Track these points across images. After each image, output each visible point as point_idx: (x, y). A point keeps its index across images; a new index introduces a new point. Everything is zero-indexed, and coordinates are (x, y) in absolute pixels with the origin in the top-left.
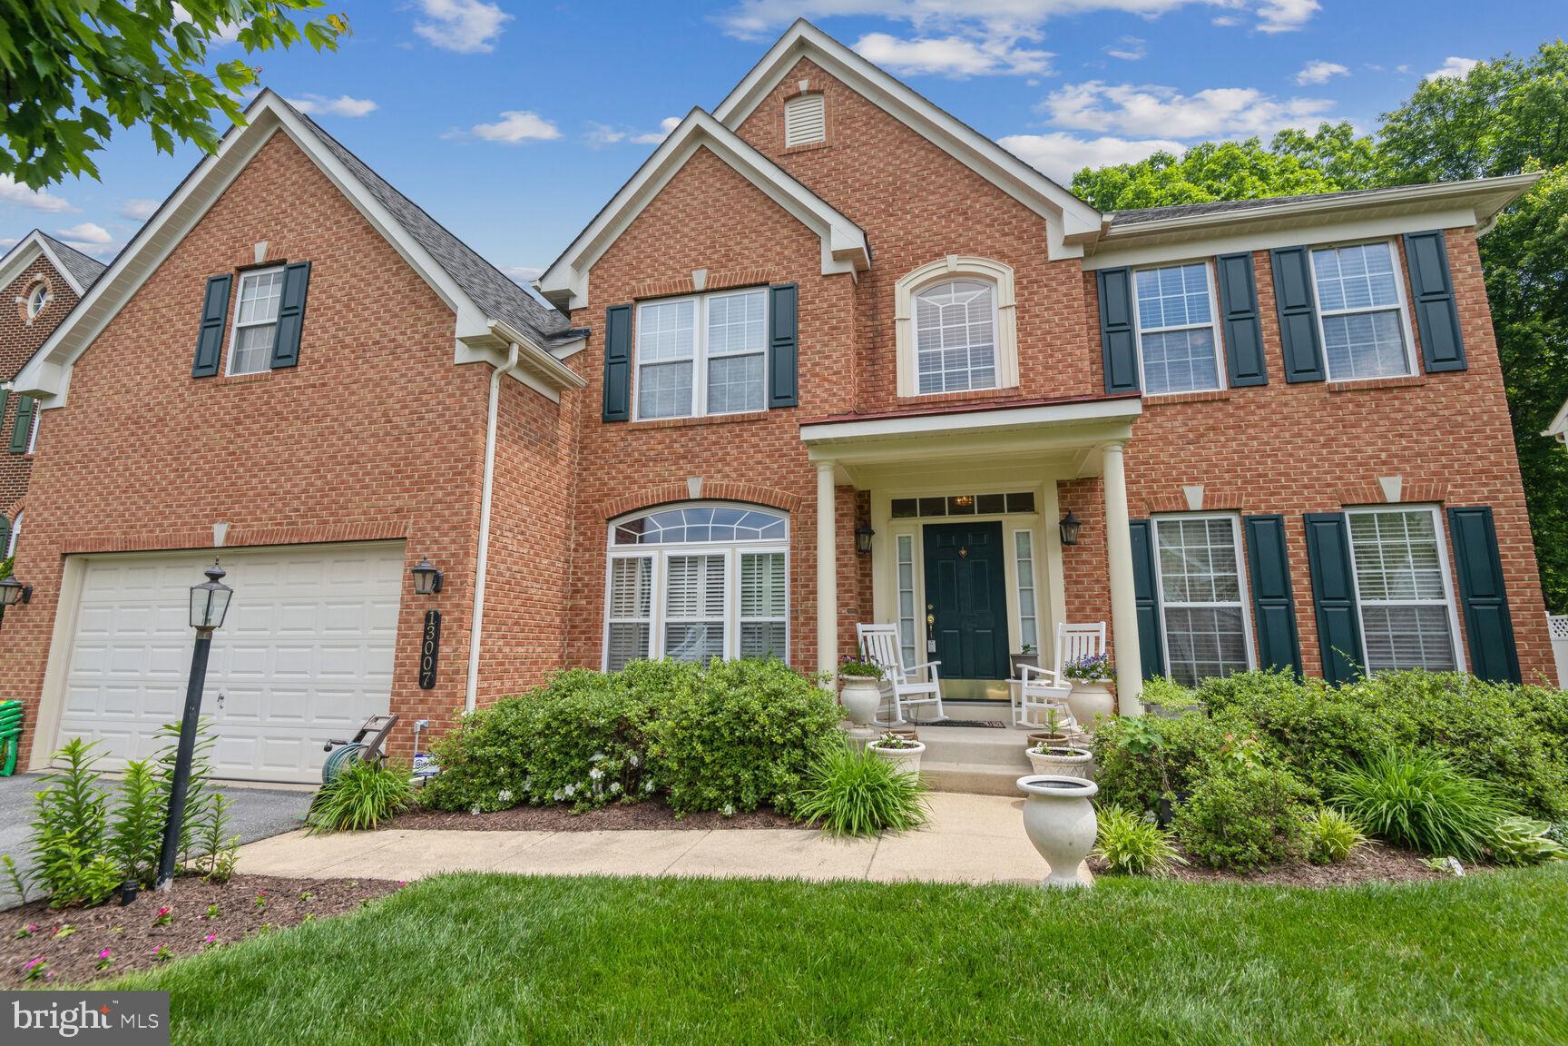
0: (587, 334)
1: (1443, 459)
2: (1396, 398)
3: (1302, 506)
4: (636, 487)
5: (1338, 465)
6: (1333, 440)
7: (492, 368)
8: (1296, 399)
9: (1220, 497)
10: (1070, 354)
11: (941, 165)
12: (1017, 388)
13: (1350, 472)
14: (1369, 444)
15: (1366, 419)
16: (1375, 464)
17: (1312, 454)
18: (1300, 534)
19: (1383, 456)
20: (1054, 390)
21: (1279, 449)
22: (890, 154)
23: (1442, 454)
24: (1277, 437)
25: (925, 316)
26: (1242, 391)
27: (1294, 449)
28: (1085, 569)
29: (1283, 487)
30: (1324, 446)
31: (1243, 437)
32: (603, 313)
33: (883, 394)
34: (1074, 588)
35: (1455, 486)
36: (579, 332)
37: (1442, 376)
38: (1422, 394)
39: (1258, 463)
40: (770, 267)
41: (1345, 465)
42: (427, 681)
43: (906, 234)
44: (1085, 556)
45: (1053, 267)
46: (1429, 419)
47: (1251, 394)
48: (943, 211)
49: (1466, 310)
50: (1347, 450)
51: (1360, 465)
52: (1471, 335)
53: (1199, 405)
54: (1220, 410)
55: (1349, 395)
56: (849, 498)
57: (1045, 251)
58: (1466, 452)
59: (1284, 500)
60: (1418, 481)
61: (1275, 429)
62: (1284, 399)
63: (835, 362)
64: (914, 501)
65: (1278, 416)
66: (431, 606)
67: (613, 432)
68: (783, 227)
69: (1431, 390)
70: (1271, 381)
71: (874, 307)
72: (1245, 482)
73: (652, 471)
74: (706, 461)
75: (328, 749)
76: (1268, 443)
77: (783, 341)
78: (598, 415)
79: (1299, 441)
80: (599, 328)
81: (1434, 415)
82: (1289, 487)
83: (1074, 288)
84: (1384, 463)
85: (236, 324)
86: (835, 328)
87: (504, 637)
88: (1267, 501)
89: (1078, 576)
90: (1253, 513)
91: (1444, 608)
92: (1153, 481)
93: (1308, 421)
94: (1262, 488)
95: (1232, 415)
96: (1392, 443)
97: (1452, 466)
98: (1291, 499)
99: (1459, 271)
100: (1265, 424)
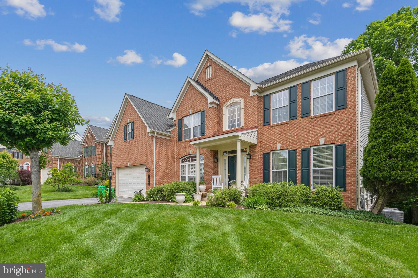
0: (176, 125)
1: (336, 133)
2: (327, 118)
3: (301, 147)
4: (183, 153)
5: (311, 137)
6: (310, 130)
7: (153, 136)
8: (303, 121)
9: (284, 146)
10: (253, 118)
11: (232, 78)
12: (243, 126)
13: (313, 138)
14: (318, 131)
15: (319, 124)
16: (319, 135)
17: (305, 134)
18: (300, 153)
19: (322, 133)
20: (250, 126)
21: (298, 134)
22: (223, 77)
23: (336, 131)
24: (298, 131)
25: (229, 112)
26: (291, 121)
27: (301, 133)
28: (253, 163)
29: (298, 143)
30: (308, 132)
31: (290, 132)
32: (178, 121)
33: (221, 130)
34: (251, 168)
35: (338, 139)
36: (174, 125)
37: (340, 110)
38: (334, 116)
39: (293, 138)
40: (201, 107)
41: (312, 136)
42: (149, 185)
43: (225, 95)
44: (253, 161)
45: (251, 98)
46: (334, 123)
47: (293, 121)
48: (232, 88)
49: (349, 91)
50: (313, 133)
51: (316, 136)
52: (350, 98)
53: (282, 125)
54: (286, 126)
55: (316, 118)
56: (212, 152)
57: (250, 94)
58: (343, 130)
59: (298, 146)
60: (329, 139)
61: (297, 129)
62: (300, 121)
63: (211, 125)
64: (231, 151)
65: (299, 126)
66: (149, 174)
67: (180, 143)
68: (203, 98)
69: (336, 115)
70: (298, 117)
71: (220, 112)
72: (290, 143)
73: (185, 149)
74: (192, 147)
75: (134, 192)
76: (295, 133)
77: (203, 122)
78: (178, 140)
79: (303, 131)
80: (177, 124)
81: (336, 121)
82: (299, 143)
83: (255, 102)
84: (322, 135)
85: (128, 133)
86: (211, 119)
87: (160, 178)
88: (294, 146)
89: (252, 165)
90: (291, 149)
91: (332, 169)
92: (271, 144)
93: (305, 126)
94: (293, 144)
95: (289, 127)
96: (324, 130)
97: (338, 134)
98: (299, 146)
99: (350, 80)
100: (296, 128)
